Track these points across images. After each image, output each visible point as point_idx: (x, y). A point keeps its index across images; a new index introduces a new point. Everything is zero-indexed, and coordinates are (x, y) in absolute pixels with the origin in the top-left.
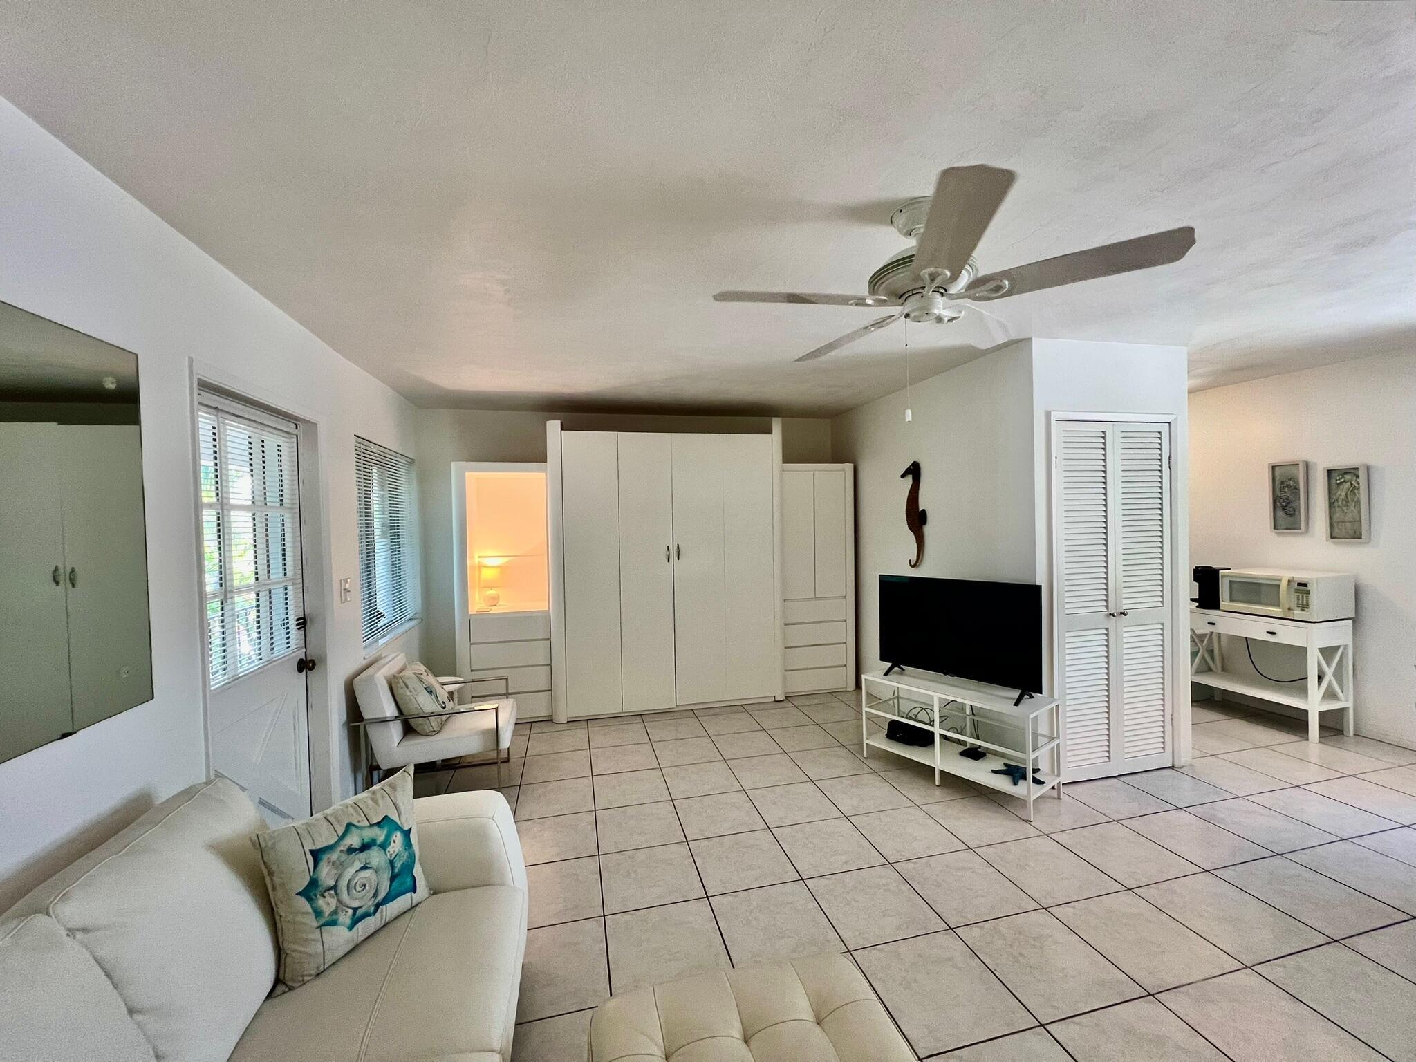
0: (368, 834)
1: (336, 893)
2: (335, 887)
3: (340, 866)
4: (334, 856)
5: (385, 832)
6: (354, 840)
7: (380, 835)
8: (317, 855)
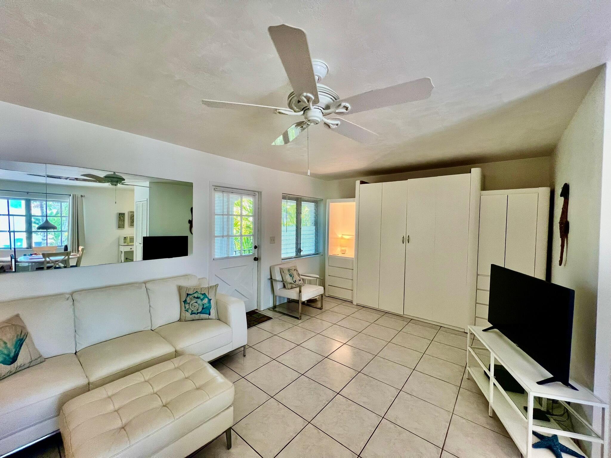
0: (200, 295)
1: (189, 305)
2: (189, 303)
3: (191, 300)
4: (191, 297)
5: (203, 297)
6: (196, 295)
7: (202, 297)
8: (188, 295)
